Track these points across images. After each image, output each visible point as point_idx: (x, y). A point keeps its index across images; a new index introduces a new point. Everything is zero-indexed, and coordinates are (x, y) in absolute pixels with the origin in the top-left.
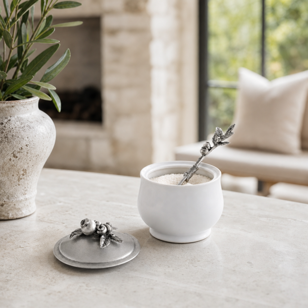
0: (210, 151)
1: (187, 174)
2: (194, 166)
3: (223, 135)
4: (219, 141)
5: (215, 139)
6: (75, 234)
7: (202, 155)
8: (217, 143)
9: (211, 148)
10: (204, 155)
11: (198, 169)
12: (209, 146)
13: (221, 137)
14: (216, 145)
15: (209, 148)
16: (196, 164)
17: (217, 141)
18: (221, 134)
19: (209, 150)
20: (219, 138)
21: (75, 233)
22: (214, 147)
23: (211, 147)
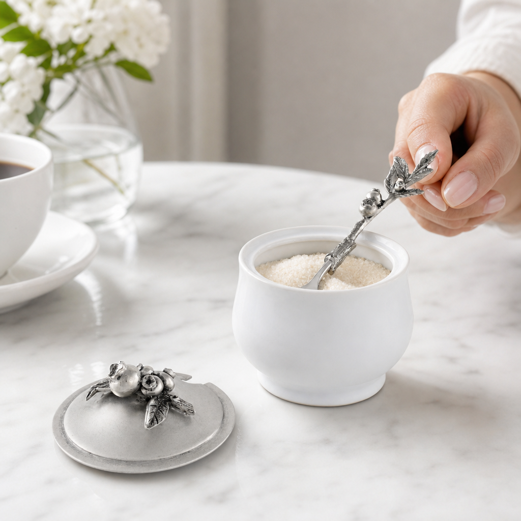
0: (380, 209)
1: (332, 256)
2: (346, 241)
3: (409, 175)
4: (400, 187)
5: (392, 183)
6: (97, 391)
7: (364, 216)
8: (396, 191)
9: (383, 202)
10: (368, 216)
11: (355, 246)
12: (378, 197)
13: (405, 178)
14: (393, 196)
15: (379, 202)
16: (350, 236)
17: (397, 187)
18: (404, 173)
19: (379, 206)
20: (402, 180)
21: (97, 389)
22: (390, 200)
23: (383, 199)
